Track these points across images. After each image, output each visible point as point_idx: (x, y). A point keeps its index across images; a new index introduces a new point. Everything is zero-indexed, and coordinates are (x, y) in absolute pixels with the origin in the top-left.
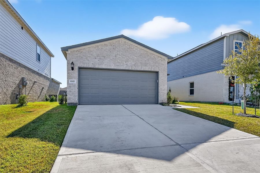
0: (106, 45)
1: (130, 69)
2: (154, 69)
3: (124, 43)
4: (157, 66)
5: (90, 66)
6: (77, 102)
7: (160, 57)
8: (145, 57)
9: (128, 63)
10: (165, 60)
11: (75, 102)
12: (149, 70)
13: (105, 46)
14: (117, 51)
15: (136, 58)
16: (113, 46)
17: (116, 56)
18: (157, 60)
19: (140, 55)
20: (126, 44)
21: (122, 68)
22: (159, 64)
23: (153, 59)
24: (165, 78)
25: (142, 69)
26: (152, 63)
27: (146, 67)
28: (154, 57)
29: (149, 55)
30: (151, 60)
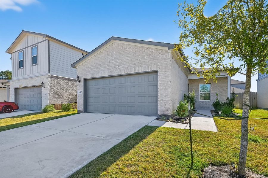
0: (102, 52)
3: (117, 45)
4: (155, 64)
6: (83, 110)
7: (160, 50)
8: (140, 55)
9: (121, 67)
11: (81, 110)
14: (111, 56)
15: (130, 58)
16: (108, 51)
17: (110, 62)
18: (155, 55)
19: (134, 55)
20: (119, 46)
22: (158, 60)
23: (150, 55)
24: (168, 79)
25: (136, 72)
26: (148, 60)
27: (141, 67)
28: (150, 52)
29: (144, 51)
30: (147, 57)
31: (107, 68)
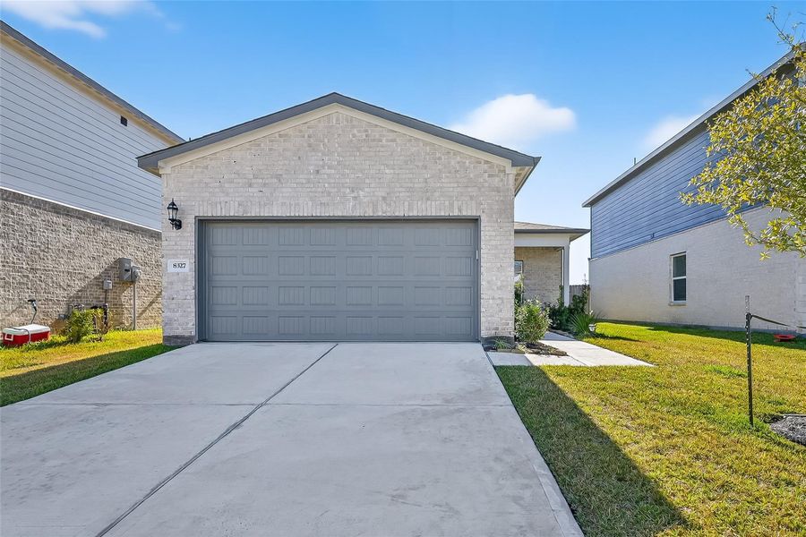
0: (286, 135)
1: (369, 213)
2: (460, 210)
3: (345, 123)
4: (471, 198)
5: (233, 212)
6: (193, 334)
7: (487, 162)
8: (426, 167)
9: (361, 193)
10: (504, 171)
11: (187, 334)
12: (443, 214)
13: (282, 139)
14: (324, 154)
15: (392, 171)
16: (309, 137)
17: (318, 171)
18: (472, 176)
19: (406, 162)
20: (353, 127)
21: (339, 213)
22: (480, 188)
23: (457, 171)
24: (507, 242)
25: (414, 213)
26: (452, 185)
27: (429, 202)
28: (459, 163)
29: (440, 158)
30: (447, 177)
31: (309, 190)
